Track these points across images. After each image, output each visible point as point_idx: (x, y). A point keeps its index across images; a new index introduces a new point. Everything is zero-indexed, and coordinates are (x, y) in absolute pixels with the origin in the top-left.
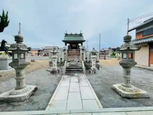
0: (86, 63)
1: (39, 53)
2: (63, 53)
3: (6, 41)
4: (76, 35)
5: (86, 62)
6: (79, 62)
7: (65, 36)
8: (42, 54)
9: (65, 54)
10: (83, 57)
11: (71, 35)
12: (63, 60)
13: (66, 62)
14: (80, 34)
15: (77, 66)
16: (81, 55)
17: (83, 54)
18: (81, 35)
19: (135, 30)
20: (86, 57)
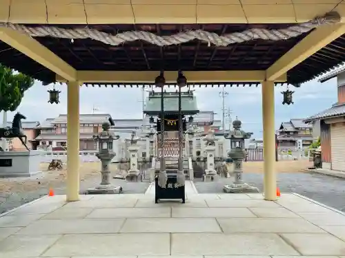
0: (198, 163)
1: (39, 138)
2: (148, 140)
3: (24, 115)
4: (177, 94)
5: (198, 159)
7: (150, 98)
8: (50, 143)
9: (152, 142)
10: (191, 149)
16: (187, 145)
17: (191, 142)
18: (189, 94)
19: (336, 78)
20: (199, 150)
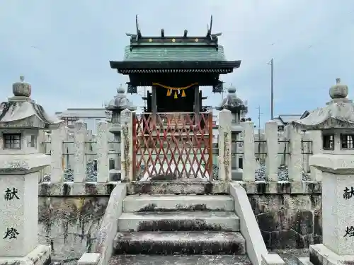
4: (185, 41)
6: (208, 190)
7: (133, 47)
11: (163, 41)
12: (103, 176)
13: (119, 188)
14: (205, 35)
15: (203, 228)
18: (210, 41)
